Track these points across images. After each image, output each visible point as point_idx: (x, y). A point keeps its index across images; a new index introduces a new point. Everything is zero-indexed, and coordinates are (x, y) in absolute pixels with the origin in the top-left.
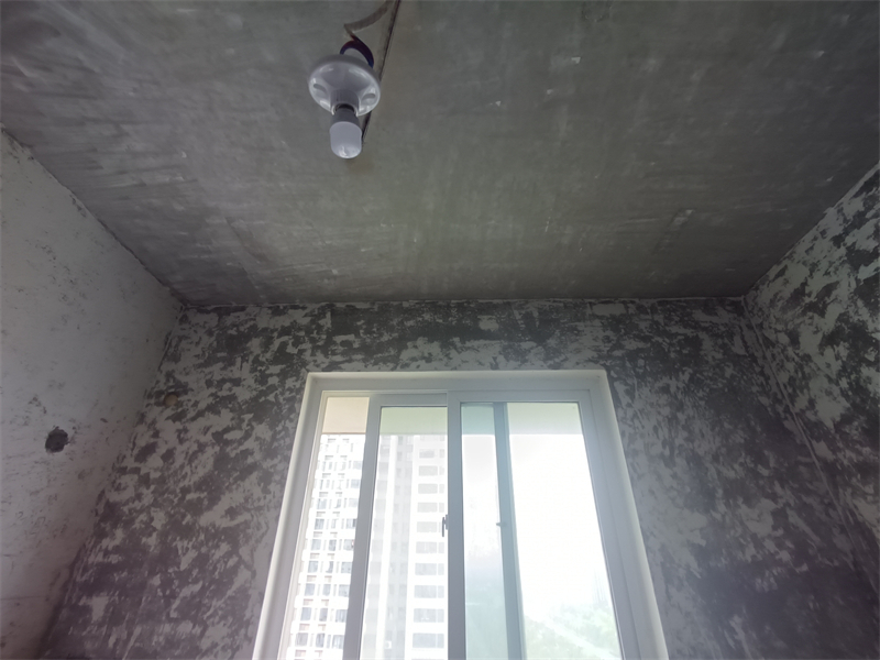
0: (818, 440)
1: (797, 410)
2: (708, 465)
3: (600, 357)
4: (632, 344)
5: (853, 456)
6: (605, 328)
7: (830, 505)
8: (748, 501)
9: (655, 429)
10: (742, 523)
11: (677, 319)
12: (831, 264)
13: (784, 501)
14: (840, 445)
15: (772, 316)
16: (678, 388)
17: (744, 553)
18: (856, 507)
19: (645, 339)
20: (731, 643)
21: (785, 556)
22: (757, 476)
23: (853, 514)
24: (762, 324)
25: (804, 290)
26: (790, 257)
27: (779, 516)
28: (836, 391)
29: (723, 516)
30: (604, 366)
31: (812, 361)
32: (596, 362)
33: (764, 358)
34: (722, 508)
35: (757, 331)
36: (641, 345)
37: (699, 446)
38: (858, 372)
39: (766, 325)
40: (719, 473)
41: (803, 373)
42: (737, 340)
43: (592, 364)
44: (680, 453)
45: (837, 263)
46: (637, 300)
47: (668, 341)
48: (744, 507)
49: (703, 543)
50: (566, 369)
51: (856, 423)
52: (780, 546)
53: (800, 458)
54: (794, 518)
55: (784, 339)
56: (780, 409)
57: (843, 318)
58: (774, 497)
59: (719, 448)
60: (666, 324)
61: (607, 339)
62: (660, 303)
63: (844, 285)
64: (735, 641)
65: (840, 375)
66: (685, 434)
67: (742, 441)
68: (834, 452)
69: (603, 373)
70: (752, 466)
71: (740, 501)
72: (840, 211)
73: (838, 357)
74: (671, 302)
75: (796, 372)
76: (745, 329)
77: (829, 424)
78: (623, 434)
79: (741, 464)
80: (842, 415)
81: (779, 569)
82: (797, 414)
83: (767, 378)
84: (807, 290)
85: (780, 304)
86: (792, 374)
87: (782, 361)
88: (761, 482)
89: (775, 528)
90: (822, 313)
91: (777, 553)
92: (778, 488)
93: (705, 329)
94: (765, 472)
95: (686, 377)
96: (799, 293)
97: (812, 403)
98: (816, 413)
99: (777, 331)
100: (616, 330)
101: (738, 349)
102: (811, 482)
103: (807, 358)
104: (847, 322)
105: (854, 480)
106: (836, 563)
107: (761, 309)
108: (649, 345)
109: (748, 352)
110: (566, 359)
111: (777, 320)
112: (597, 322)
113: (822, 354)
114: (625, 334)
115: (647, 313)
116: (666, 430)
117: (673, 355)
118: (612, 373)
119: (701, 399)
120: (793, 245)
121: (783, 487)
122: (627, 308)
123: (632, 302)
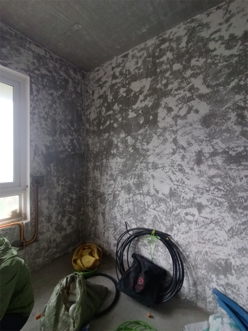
0: (88, 123)
1: (86, 114)
2: (58, 123)
3: (28, 70)
4: (44, 71)
5: (93, 128)
6: (34, 58)
7: (84, 139)
8: (65, 136)
9: (44, 107)
10: (62, 141)
11: (64, 69)
12: (109, 75)
13: (74, 137)
14: (92, 125)
15: (91, 84)
16: (56, 96)
17: (60, 148)
18: (89, 140)
19: (50, 71)
20: (49, 170)
21: (70, 150)
22: (70, 129)
23: (87, 142)
24: (88, 85)
25: (101, 79)
26: (102, 66)
27: (72, 140)
28: (96, 112)
29: (57, 139)
30: (29, 75)
31: (94, 101)
32: (26, 72)
33: (84, 96)
34: (58, 136)
35: (86, 86)
36: (47, 73)
37: (57, 117)
38: (102, 108)
39: (89, 85)
40: (60, 126)
41: (91, 104)
42: (80, 87)
43: (24, 71)
44: (50, 118)
45: (110, 75)
46: (51, 53)
47: (58, 77)
48: (64, 137)
49: (49, 145)
50: (10, 68)
51: (96, 121)
52: (69, 147)
53: (82, 127)
54: (75, 141)
55: (91, 92)
56: (83, 112)
57: (105, 92)
58: (72, 135)
59: (63, 119)
60: (59, 70)
61: (34, 64)
62: (60, 59)
63: (108, 83)
64: (50, 169)
65: (98, 108)
66: (54, 112)
67: (70, 119)
68: (90, 127)
69: (28, 78)
70: (70, 126)
71: (63, 135)
72: (117, 59)
73: (100, 103)
74: (63, 61)
75: (90, 103)
76: (83, 84)
77: (91, 120)
78: (31, 106)
79: (67, 125)
80: (95, 118)
81: (67, 153)
82: (86, 115)
83: (83, 102)
84: (102, 80)
85: (94, 80)
86: (89, 103)
87: (88, 98)
88: (71, 131)
89: (70, 143)
90: (101, 89)
91: (68, 149)
92: (74, 134)
93: (72, 78)
94: (72, 128)
95: (60, 93)
96: (99, 80)
97: (90, 113)
98: (90, 116)
99: (90, 89)
100: (39, 61)
101: (79, 90)
102: (82, 133)
103: (94, 100)
104: (105, 94)
105: (91, 134)
106: (80, 152)
107: (89, 80)
108: (50, 75)
109: (81, 92)
110: (11, 64)
111: (92, 85)
112: (30, 53)
113: (97, 100)
114: (42, 65)
115: (53, 61)
116: (48, 109)
117: (58, 83)
118: (32, 80)
119: (63, 102)
120: (104, 63)
121: (75, 133)
122: (46, 54)
123: (49, 53)
